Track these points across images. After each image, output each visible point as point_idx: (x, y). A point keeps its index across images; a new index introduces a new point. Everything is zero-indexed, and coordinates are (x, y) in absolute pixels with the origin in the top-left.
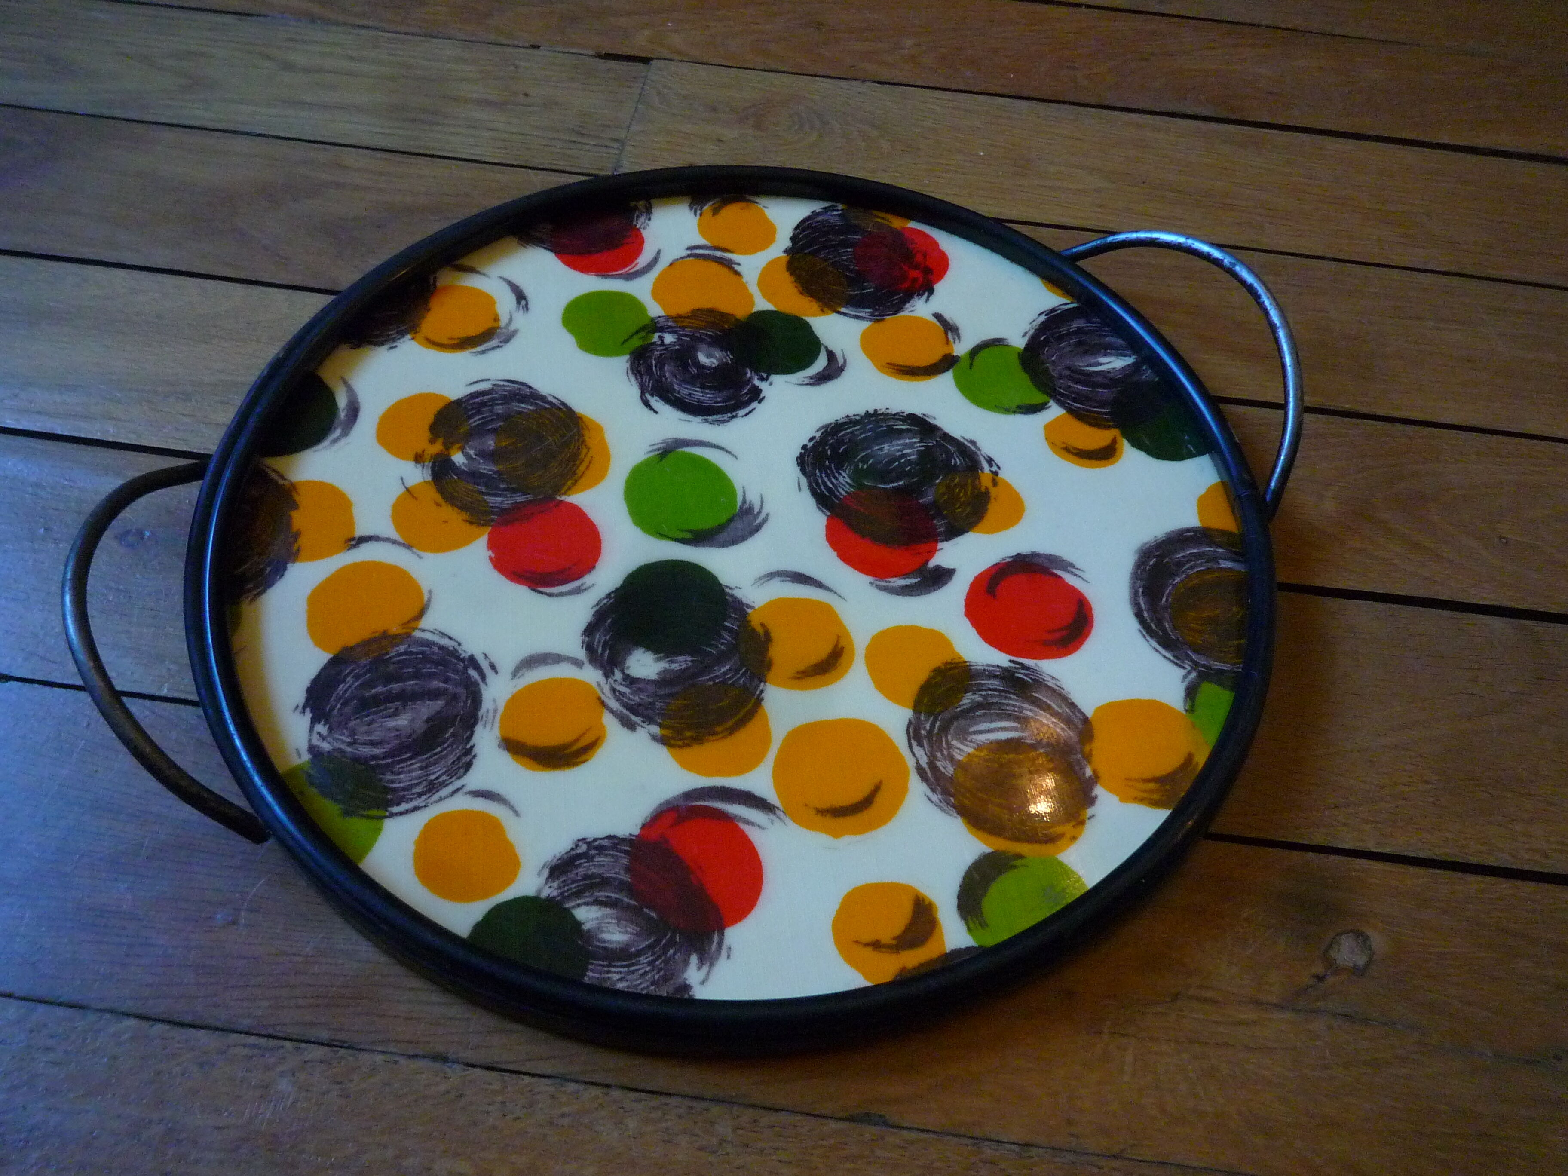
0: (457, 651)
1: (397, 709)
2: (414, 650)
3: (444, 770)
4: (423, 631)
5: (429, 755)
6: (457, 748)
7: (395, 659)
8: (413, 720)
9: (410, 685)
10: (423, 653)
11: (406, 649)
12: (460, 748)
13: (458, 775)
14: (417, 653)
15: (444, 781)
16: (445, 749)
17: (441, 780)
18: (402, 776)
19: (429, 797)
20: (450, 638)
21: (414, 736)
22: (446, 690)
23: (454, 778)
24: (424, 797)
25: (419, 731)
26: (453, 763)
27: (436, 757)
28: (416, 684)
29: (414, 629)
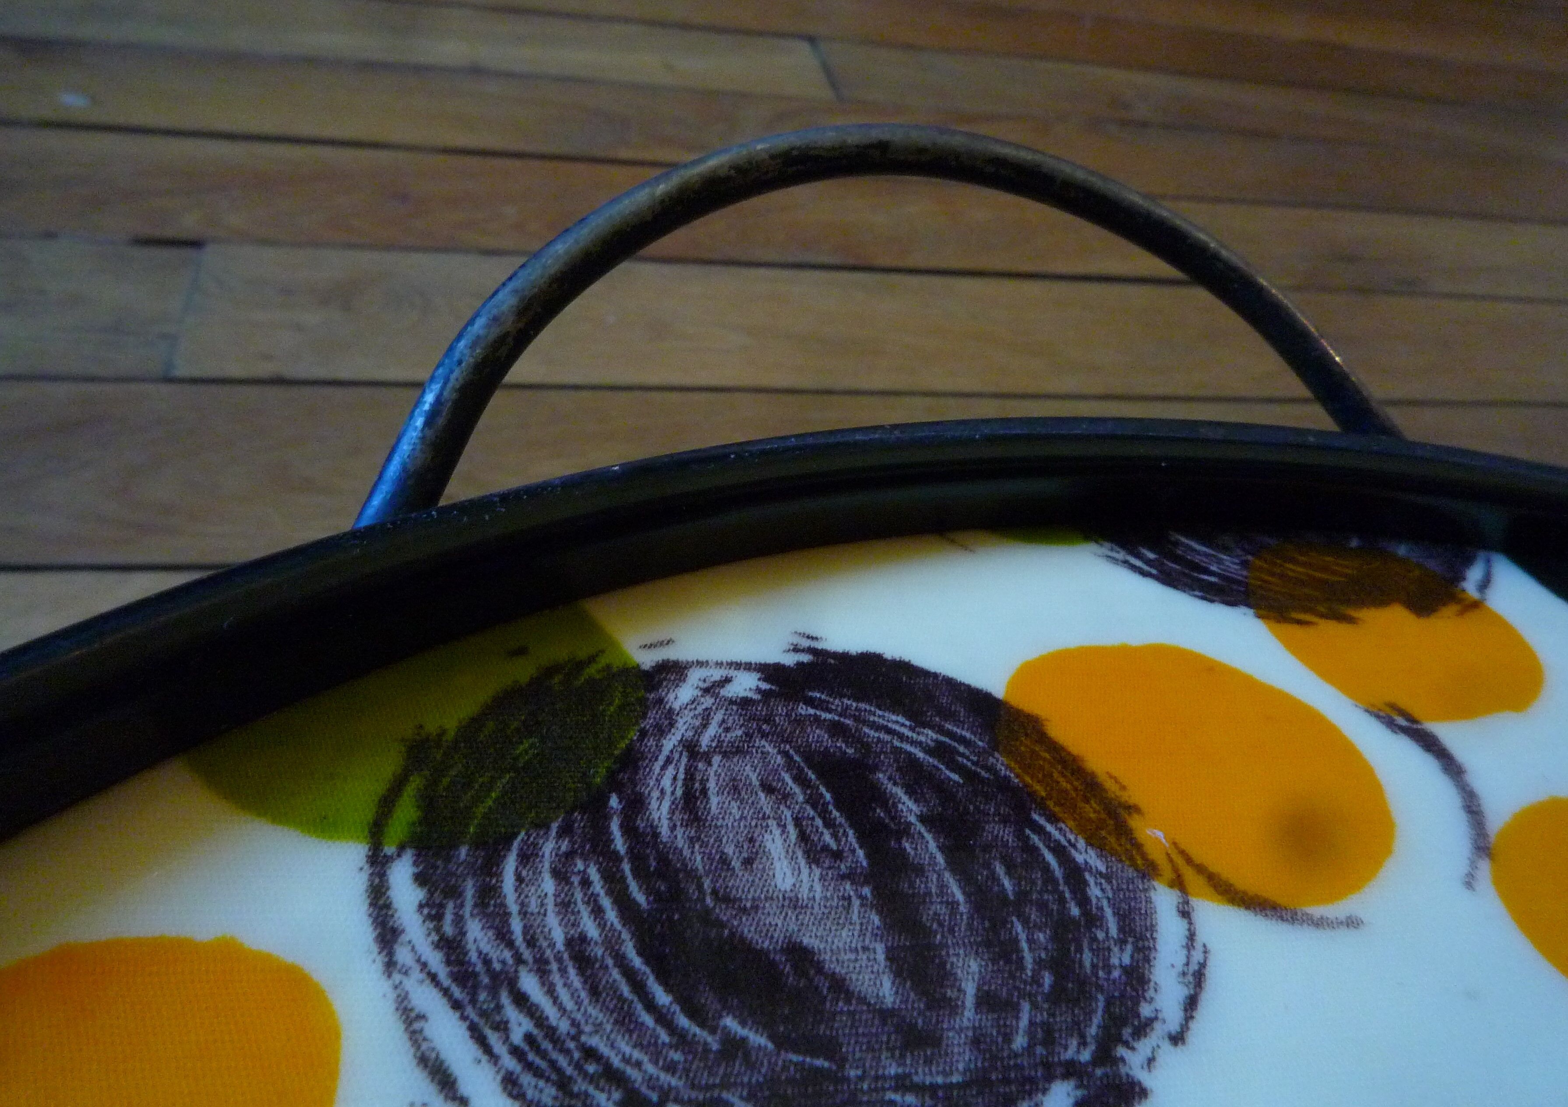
0: (1143, 1029)
1: (838, 855)
2: (1094, 892)
3: (564, 1026)
4: (1185, 913)
5: (637, 962)
6: (671, 1068)
7: (1035, 839)
8: (793, 903)
9: (943, 887)
10: (1093, 919)
11: (1088, 867)
12: (665, 1078)
13: (527, 1079)
14: (1084, 901)
15: (502, 1027)
16: (663, 1018)
17: (511, 1013)
18: (549, 885)
19: (433, 978)
20: (1191, 1004)
21: (724, 914)
22: (954, 1008)
23: (510, 1063)
24: (435, 960)
25: (748, 929)
26: (590, 1053)
27: (625, 990)
28: (953, 905)
29: (1178, 883)
